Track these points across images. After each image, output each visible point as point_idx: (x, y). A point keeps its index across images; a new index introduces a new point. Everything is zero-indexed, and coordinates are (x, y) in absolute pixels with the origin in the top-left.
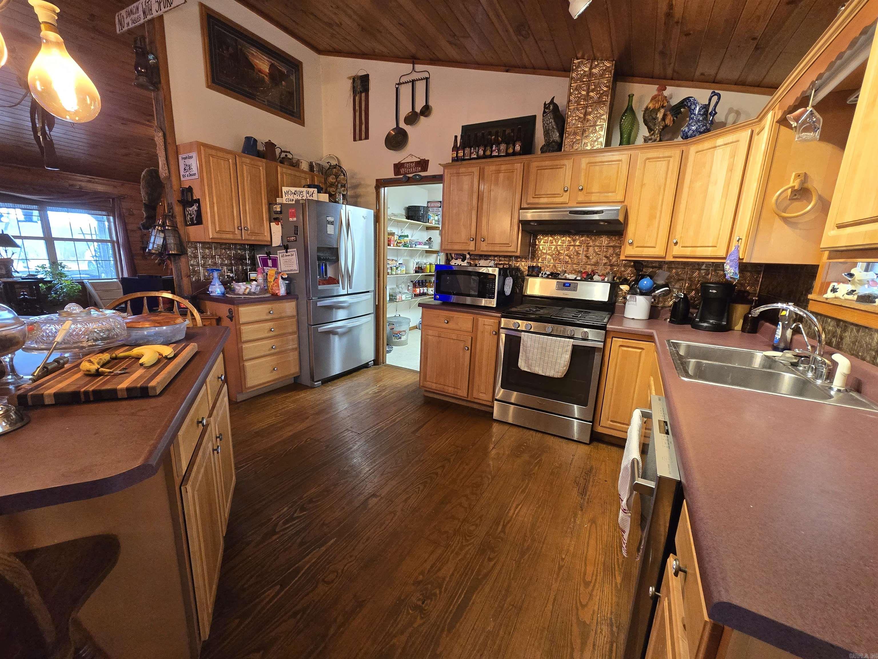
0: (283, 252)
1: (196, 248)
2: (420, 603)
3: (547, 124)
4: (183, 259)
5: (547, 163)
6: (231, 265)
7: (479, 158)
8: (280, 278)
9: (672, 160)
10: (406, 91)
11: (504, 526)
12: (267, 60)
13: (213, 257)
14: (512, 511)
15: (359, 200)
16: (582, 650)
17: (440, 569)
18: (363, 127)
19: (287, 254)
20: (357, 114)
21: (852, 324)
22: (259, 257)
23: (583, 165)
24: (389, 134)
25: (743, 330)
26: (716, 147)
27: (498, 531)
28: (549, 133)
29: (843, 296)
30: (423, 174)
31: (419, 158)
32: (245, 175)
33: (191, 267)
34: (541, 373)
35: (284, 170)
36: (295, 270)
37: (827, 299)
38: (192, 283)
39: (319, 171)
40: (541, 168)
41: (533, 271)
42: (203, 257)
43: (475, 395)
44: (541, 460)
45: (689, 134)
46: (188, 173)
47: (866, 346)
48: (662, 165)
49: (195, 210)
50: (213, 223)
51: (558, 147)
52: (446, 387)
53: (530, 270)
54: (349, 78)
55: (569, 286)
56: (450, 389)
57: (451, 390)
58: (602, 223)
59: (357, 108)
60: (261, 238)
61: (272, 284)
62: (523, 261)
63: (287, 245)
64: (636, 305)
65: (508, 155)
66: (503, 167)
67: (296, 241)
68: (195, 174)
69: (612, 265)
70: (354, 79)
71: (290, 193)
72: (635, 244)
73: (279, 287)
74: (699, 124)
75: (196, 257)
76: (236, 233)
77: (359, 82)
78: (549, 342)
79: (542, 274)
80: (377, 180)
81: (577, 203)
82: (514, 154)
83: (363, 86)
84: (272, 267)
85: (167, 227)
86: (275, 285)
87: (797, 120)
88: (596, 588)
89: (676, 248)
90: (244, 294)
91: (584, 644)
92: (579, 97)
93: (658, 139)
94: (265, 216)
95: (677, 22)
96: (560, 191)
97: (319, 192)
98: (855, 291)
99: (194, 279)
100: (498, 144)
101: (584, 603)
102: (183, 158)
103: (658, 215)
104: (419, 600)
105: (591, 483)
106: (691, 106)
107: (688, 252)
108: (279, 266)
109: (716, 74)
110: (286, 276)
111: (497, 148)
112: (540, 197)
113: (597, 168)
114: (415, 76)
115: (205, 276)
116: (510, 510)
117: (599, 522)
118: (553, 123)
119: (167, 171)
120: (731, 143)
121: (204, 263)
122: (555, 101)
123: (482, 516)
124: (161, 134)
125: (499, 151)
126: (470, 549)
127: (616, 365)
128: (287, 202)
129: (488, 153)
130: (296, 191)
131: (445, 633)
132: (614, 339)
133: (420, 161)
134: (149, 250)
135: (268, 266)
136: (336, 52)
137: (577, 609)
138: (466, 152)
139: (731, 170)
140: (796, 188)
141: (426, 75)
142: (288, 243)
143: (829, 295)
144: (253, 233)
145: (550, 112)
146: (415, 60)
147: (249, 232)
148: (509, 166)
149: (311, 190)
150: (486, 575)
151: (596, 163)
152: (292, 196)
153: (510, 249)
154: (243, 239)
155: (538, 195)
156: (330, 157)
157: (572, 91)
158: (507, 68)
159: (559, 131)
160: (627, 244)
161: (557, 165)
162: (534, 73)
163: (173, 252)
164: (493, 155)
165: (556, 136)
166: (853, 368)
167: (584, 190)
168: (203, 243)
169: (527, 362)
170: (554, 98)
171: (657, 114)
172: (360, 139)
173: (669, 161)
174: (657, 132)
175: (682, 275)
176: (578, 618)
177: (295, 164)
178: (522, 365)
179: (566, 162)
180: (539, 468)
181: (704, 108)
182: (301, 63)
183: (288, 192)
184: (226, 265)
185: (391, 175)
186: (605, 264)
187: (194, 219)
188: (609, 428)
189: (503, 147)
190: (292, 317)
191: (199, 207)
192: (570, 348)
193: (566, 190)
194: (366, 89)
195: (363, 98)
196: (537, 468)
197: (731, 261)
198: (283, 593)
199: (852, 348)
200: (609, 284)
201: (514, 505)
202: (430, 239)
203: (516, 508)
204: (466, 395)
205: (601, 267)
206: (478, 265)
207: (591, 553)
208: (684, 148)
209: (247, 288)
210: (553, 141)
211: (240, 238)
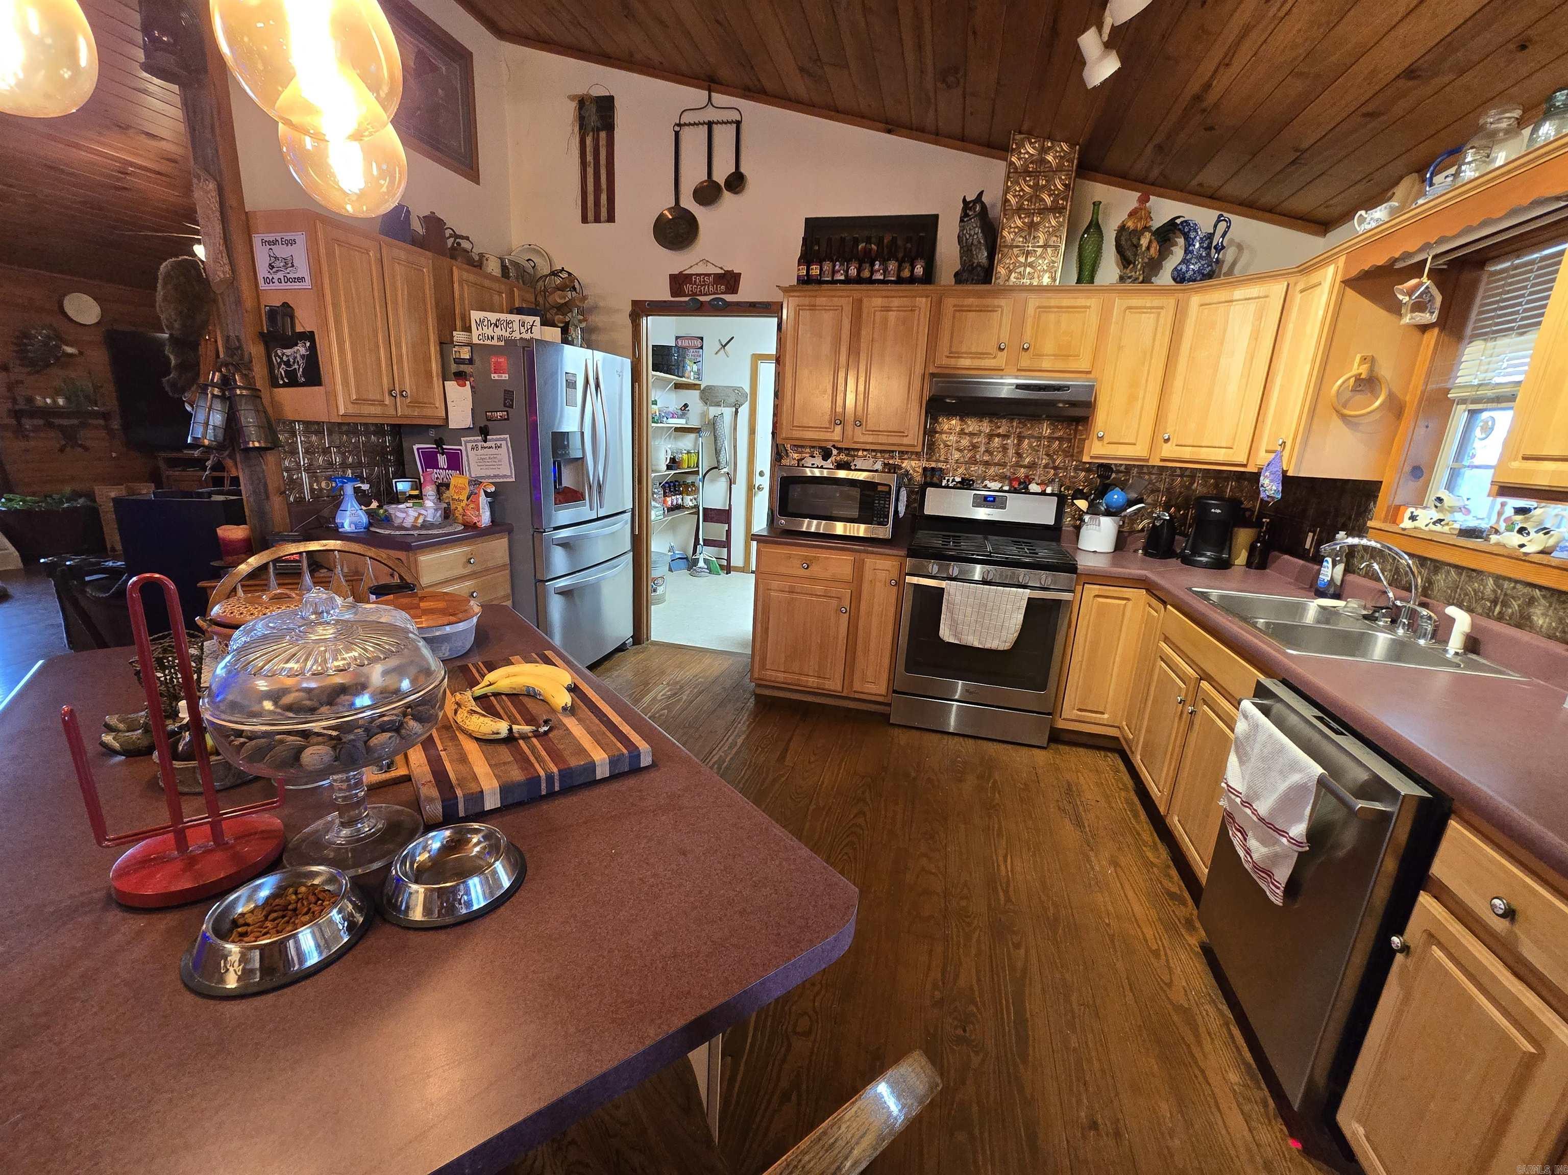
0: (475, 441)
1: (293, 434)
2: (960, 1032)
3: (970, 235)
4: (271, 458)
5: (970, 301)
6: (360, 464)
7: (848, 281)
8: (482, 493)
9: (1163, 312)
10: (694, 140)
11: (1006, 892)
12: (411, 43)
13: (326, 451)
14: (1003, 868)
15: (594, 337)
16: (1199, 1043)
17: (957, 976)
18: (604, 197)
19: (485, 445)
20: (590, 171)
21: (1450, 565)
22: (418, 449)
23: (1031, 310)
24: (662, 215)
25: (1249, 564)
26: (1232, 301)
27: (1002, 902)
28: (971, 250)
29: (1427, 525)
30: (729, 298)
31: (721, 268)
32: (399, 284)
33: (285, 474)
34: (976, 644)
35: (465, 275)
36: (505, 476)
37: (1404, 529)
38: (290, 505)
39: (517, 278)
40: (960, 309)
41: (933, 476)
42: (307, 452)
43: (857, 686)
44: (995, 782)
45: (1187, 275)
46: (280, 275)
47: (1475, 594)
48: (1147, 321)
49: (303, 356)
50: (346, 383)
51: (986, 275)
52: (804, 678)
53: (929, 473)
54: (572, 98)
55: (994, 501)
56: (811, 679)
57: (812, 681)
58: (1061, 405)
59: (590, 158)
60: (429, 412)
61: (463, 504)
62: (913, 460)
63: (486, 426)
64: (1099, 531)
65: (900, 281)
66: (896, 302)
67: (507, 419)
68: (301, 279)
69: (1055, 468)
70: (582, 102)
71: (485, 323)
72: (1106, 440)
73: (478, 510)
74: (1203, 262)
75: (294, 452)
76: (387, 403)
77: (593, 108)
78: (992, 594)
79: (948, 480)
80: (635, 303)
81: (1018, 370)
82: (912, 280)
83: (602, 118)
84: (448, 468)
85: (238, 392)
86: (472, 506)
87: (1410, 293)
88: (1170, 958)
89: (1166, 446)
90: (414, 527)
91: (1197, 1036)
92: (1021, 197)
93: (1141, 278)
94: (435, 367)
95: (1204, 110)
96: (994, 350)
97: (543, 323)
98: (1443, 520)
99: (292, 499)
100: (884, 262)
101: (1168, 981)
102: (264, 242)
103: (1141, 396)
104: (956, 1027)
105: (1081, 808)
106: (1188, 232)
107: (1187, 453)
108: (466, 468)
109: (1220, 187)
110: (493, 489)
111: (882, 267)
112: (959, 357)
113: (1052, 317)
114: (711, 115)
115: (312, 490)
116: (998, 866)
117: (1123, 861)
118: (980, 235)
119: (227, 268)
120: (1255, 298)
121: (310, 465)
122: (984, 199)
123: (966, 881)
124: (212, 186)
125: (885, 271)
126: (979, 936)
127: (1088, 625)
128: (481, 342)
129: (866, 274)
130: (498, 320)
131: (1021, 1066)
132: (1086, 585)
133: (724, 274)
134: (194, 439)
135: (437, 468)
136: (539, 41)
137: (1164, 991)
138: (825, 268)
139: (1256, 339)
140: (1363, 376)
141: (735, 116)
142: (488, 423)
143: (1407, 524)
144: (416, 403)
145: (976, 216)
146: (712, 85)
147: (409, 400)
148: (905, 301)
149: (529, 319)
150: (1025, 970)
151: (1050, 307)
152: (491, 329)
153: (905, 441)
154: (399, 414)
155: (956, 353)
156: (531, 249)
157: (1009, 184)
158: (890, 127)
159: (987, 249)
160: (1095, 437)
161: (988, 306)
162: (936, 143)
163: (257, 444)
164: (874, 278)
165: (982, 256)
166: (1473, 625)
167: (1031, 350)
168: (307, 424)
169: (954, 628)
170: (982, 193)
171: (1139, 239)
172: (597, 220)
173: (1159, 314)
174: (1139, 266)
175: (1157, 484)
176: (1171, 1003)
177: (477, 264)
178: (946, 633)
179: (1002, 302)
180: (999, 794)
181: (1209, 238)
182: (471, 54)
183: (481, 321)
184: (350, 466)
185: (663, 294)
186: (1046, 466)
187: (300, 373)
188: (1076, 721)
189: (892, 266)
190: (502, 567)
191: (313, 349)
192: (1024, 604)
193: (1002, 347)
194: (609, 126)
195: (603, 142)
196: (997, 795)
197: (1271, 473)
198: (742, 1068)
199: (1450, 596)
200: (1056, 498)
201: (1001, 858)
202: (686, 406)
203: (1005, 861)
204: (840, 689)
205: (1040, 471)
206: (853, 467)
207: (1137, 909)
208: (1180, 295)
209: (420, 514)
210: (979, 265)
211: (393, 412)
